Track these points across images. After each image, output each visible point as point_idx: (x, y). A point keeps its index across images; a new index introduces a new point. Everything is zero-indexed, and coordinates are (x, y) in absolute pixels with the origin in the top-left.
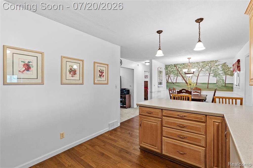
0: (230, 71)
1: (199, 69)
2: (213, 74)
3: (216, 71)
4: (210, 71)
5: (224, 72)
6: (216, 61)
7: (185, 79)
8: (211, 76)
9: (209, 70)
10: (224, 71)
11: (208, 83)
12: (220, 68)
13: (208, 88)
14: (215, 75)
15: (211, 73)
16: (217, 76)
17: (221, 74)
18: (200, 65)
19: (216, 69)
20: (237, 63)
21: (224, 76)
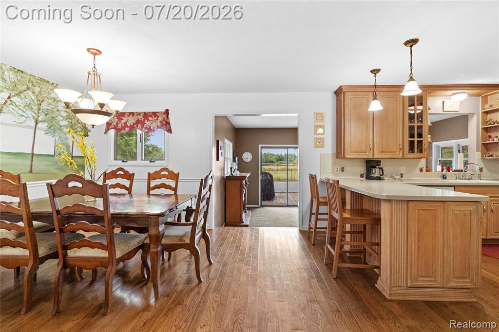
0: (79, 123)
2: (46, 124)
3: (53, 118)
4: (38, 113)
5: (70, 124)
6: (53, 84)
8: (41, 129)
9: (35, 108)
10: (70, 121)
11: (33, 154)
12: (63, 111)
13: (31, 172)
14: (50, 127)
15: (40, 119)
16: (56, 133)
17: (64, 130)
19: (53, 110)
20: (164, 116)
21: (69, 136)
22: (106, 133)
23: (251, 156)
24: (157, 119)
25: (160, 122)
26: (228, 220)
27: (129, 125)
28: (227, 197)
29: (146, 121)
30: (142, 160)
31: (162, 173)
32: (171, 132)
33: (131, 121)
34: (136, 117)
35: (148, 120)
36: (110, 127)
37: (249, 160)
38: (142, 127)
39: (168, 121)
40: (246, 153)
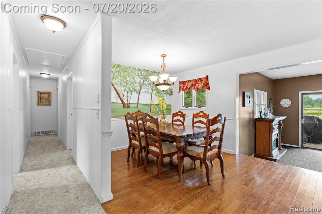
1: (140, 80)
2: (156, 91)
6: (158, 73)
7: (121, 95)
8: (154, 93)
11: (151, 104)
13: (150, 112)
15: (153, 89)
18: (142, 74)
20: (205, 80)
21: (165, 95)
22: (179, 93)
23: (290, 102)
24: (202, 82)
25: (203, 83)
26: (257, 152)
27: (188, 87)
28: (257, 134)
29: (196, 84)
30: (195, 106)
31: (200, 114)
32: (209, 89)
33: (189, 85)
34: (191, 83)
35: (197, 83)
36: (181, 89)
37: (287, 106)
38: (194, 88)
39: (208, 83)
40: (285, 99)
